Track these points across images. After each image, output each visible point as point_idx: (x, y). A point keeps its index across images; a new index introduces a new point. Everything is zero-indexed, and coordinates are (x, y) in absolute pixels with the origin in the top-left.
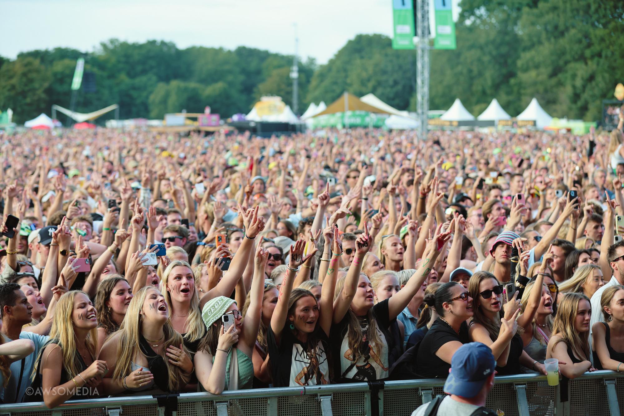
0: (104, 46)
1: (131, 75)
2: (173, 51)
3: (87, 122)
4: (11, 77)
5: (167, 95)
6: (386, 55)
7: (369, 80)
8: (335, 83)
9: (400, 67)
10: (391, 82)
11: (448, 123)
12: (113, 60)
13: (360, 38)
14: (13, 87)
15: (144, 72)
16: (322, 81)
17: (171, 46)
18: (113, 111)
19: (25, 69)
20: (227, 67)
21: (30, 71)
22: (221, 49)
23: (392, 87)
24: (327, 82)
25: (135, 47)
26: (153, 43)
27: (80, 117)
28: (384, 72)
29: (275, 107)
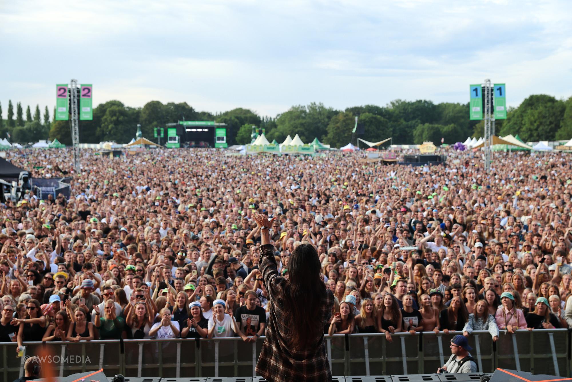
0: (393, 104)
1: (406, 120)
2: (430, 106)
3: (375, 147)
4: (337, 123)
5: (423, 131)
6: (546, 107)
7: (535, 122)
8: (515, 124)
9: (554, 114)
10: (548, 123)
11: (568, 148)
12: (397, 112)
13: (532, 97)
14: (338, 128)
15: (414, 118)
16: (509, 122)
17: (430, 104)
18: (390, 140)
19: (345, 118)
20: (460, 114)
21: (347, 119)
22: (458, 104)
23: (549, 125)
24: (511, 123)
25: (409, 104)
26: (420, 101)
27: (371, 144)
28: (544, 117)
29: (430, 147)
